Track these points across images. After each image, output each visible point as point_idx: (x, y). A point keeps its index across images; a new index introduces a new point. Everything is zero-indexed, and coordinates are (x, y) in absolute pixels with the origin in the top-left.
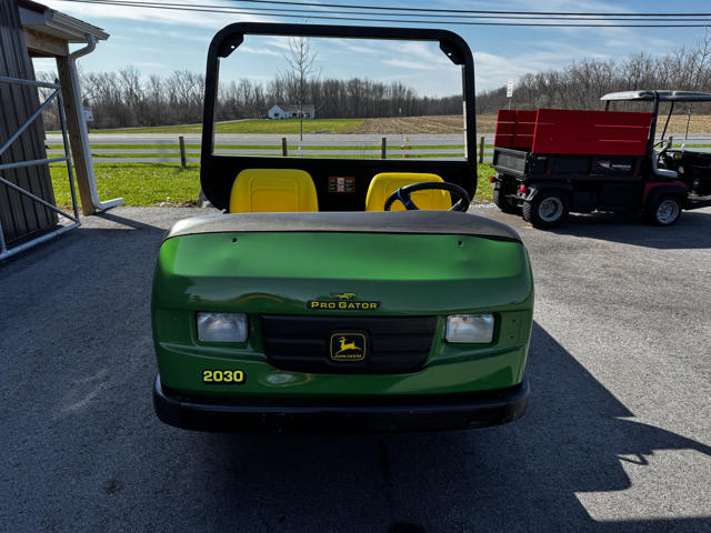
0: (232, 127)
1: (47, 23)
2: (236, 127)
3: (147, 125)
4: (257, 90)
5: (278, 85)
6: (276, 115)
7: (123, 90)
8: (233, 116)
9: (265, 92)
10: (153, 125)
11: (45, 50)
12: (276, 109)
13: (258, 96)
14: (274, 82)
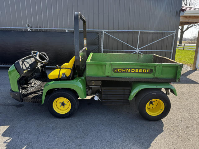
1: (185, 14)
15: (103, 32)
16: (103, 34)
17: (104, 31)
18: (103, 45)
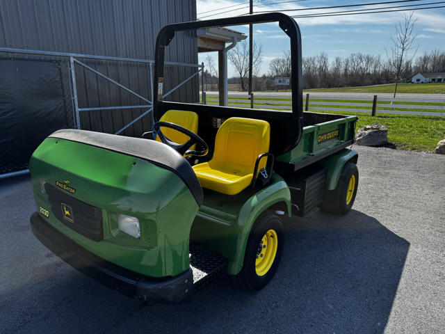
0: (380, 89)
1: (207, 34)
2: (383, 88)
3: (326, 87)
4: (407, 63)
5: (425, 59)
6: (418, 80)
7: (318, 67)
8: (385, 81)
9: (413, 65)
10: (329, 87)
11: (209, 47)
12: (419, 76)
13: (407, 67)
14: (423, 58)
15: (72, 60)
16: (72, 67)
17: (74, 57)
18: (76, 96)
